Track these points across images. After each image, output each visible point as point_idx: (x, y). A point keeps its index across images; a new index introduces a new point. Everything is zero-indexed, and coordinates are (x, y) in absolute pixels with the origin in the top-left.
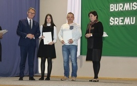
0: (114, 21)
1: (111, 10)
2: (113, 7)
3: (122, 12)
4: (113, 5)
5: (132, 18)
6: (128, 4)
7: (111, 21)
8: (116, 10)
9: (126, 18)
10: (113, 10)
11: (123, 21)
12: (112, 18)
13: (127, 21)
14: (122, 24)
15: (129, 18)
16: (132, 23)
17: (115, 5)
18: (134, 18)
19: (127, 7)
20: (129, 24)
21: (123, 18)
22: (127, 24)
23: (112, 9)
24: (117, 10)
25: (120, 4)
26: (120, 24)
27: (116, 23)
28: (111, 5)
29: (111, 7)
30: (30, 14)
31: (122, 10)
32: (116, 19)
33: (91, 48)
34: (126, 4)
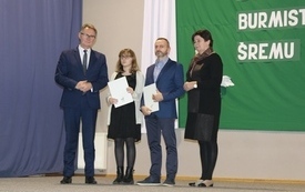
0: (247, 51)
1: (241, 28)
2: (245, 21)
3: (264, 30)
4: (245, 15)
5: (286, 44)
6: (279, 12)
7: (240, 51)
8: (251, 27)
9: (274, 44)
10: (245, 27)
11: (267, 51)
12: (242, 45)
13: (277, 51)
14: (266, 57)
15: (280, 44)
16: (287, 56)
17: (250, 15)
18: (292, 44)
19: (276, 19)
20: (282, 57)
21: (266, 45)
22: (276, 57)
23: (243, 24)
24: (254, 26)
25: (261, 14)
26: (261, 57)
27: (252, 55)
28: (240, 16)
29: (240, 21)
30: (85, 37)
31: (265, 26)
32: (251, 46)
33: (194, 111)
34: (273, 13)
